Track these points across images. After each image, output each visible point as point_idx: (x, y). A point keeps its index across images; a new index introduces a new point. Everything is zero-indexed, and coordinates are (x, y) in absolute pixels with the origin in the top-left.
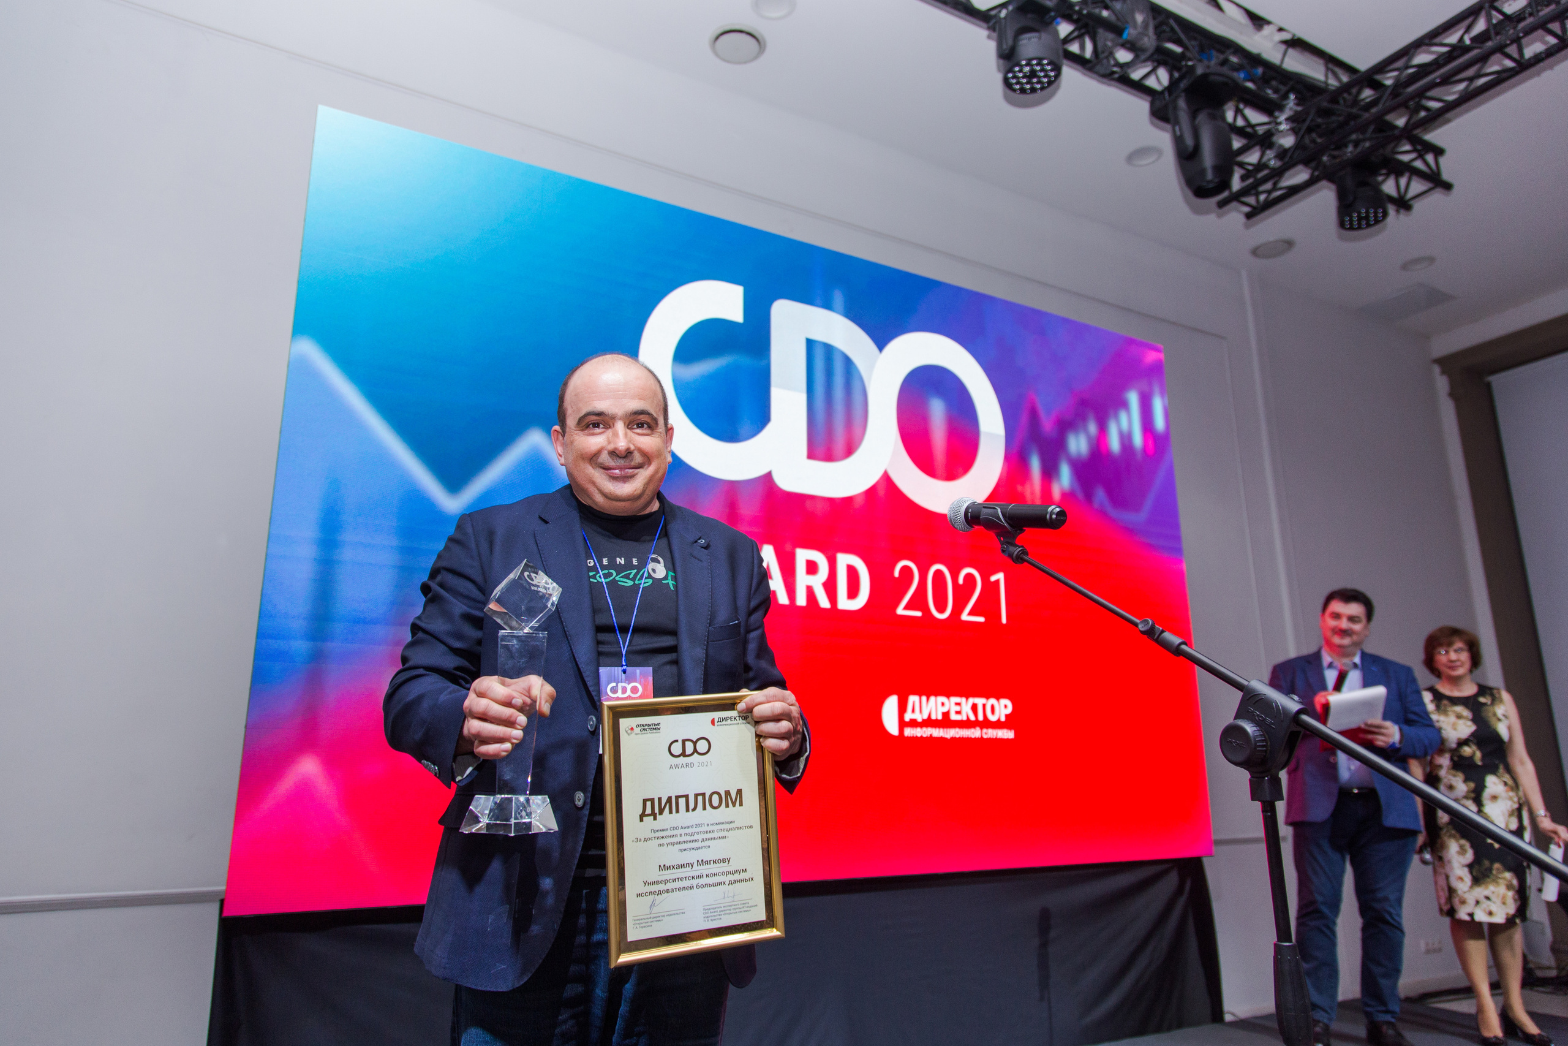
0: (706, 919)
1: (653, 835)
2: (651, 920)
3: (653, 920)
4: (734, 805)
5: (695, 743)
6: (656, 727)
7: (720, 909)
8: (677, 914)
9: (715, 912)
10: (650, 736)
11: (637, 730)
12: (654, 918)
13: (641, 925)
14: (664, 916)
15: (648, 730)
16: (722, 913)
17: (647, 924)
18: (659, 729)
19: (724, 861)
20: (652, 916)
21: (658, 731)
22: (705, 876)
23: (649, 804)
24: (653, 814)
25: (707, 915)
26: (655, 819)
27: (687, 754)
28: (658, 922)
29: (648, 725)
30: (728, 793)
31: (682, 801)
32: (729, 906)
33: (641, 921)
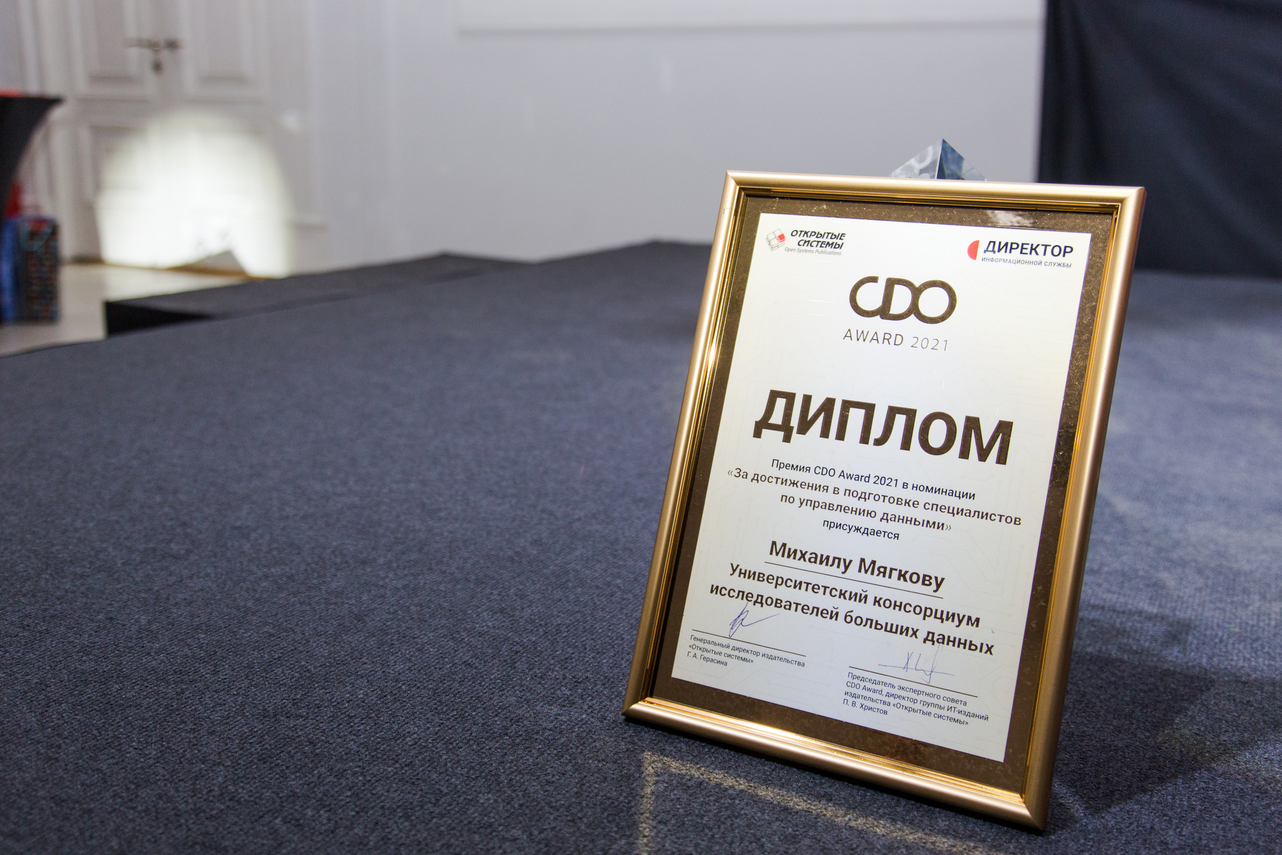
0: (851, 700)
1: (775, 472)
2: (729, 651)
3: (732, 653)
4: (983, 455)
5: (916, 292)
6: (835, 241)
7: (892, 691)
8: (788, 661)
9: (875, 691)
10: (818, 258)
11: (792, 242)
12: (734, 649)
13: (706, 654)
14: (757, 654)
15: (814, 244)
16: (891, 700)
17: (717, 657)
18: (840, 246)
19: (926, 580)
20: (733, 643)
21: (838, 250)
22: (870, 600)
23: (781, 403)
24: (786, 429)
25: (854, 691)
26: (787, 439)
27: (895, 309)
28: (741, 661)
29: (819, 235)
30: (973, 424)
31: (856, 417)
32: (915, 691)
33: (707, 646)
